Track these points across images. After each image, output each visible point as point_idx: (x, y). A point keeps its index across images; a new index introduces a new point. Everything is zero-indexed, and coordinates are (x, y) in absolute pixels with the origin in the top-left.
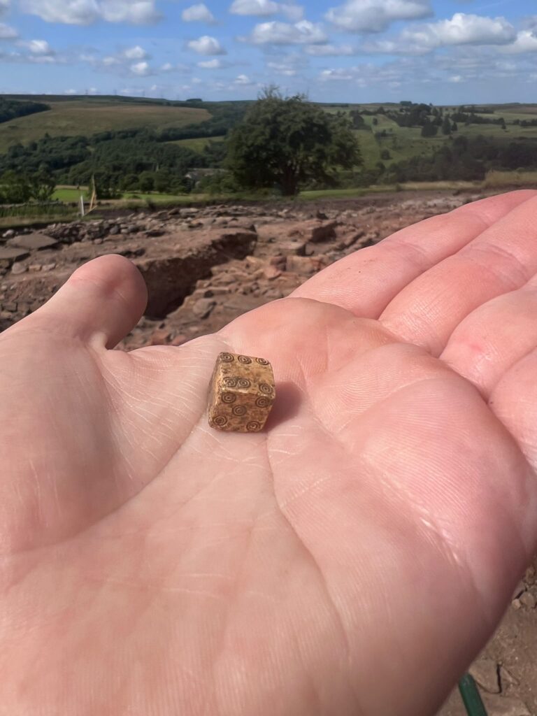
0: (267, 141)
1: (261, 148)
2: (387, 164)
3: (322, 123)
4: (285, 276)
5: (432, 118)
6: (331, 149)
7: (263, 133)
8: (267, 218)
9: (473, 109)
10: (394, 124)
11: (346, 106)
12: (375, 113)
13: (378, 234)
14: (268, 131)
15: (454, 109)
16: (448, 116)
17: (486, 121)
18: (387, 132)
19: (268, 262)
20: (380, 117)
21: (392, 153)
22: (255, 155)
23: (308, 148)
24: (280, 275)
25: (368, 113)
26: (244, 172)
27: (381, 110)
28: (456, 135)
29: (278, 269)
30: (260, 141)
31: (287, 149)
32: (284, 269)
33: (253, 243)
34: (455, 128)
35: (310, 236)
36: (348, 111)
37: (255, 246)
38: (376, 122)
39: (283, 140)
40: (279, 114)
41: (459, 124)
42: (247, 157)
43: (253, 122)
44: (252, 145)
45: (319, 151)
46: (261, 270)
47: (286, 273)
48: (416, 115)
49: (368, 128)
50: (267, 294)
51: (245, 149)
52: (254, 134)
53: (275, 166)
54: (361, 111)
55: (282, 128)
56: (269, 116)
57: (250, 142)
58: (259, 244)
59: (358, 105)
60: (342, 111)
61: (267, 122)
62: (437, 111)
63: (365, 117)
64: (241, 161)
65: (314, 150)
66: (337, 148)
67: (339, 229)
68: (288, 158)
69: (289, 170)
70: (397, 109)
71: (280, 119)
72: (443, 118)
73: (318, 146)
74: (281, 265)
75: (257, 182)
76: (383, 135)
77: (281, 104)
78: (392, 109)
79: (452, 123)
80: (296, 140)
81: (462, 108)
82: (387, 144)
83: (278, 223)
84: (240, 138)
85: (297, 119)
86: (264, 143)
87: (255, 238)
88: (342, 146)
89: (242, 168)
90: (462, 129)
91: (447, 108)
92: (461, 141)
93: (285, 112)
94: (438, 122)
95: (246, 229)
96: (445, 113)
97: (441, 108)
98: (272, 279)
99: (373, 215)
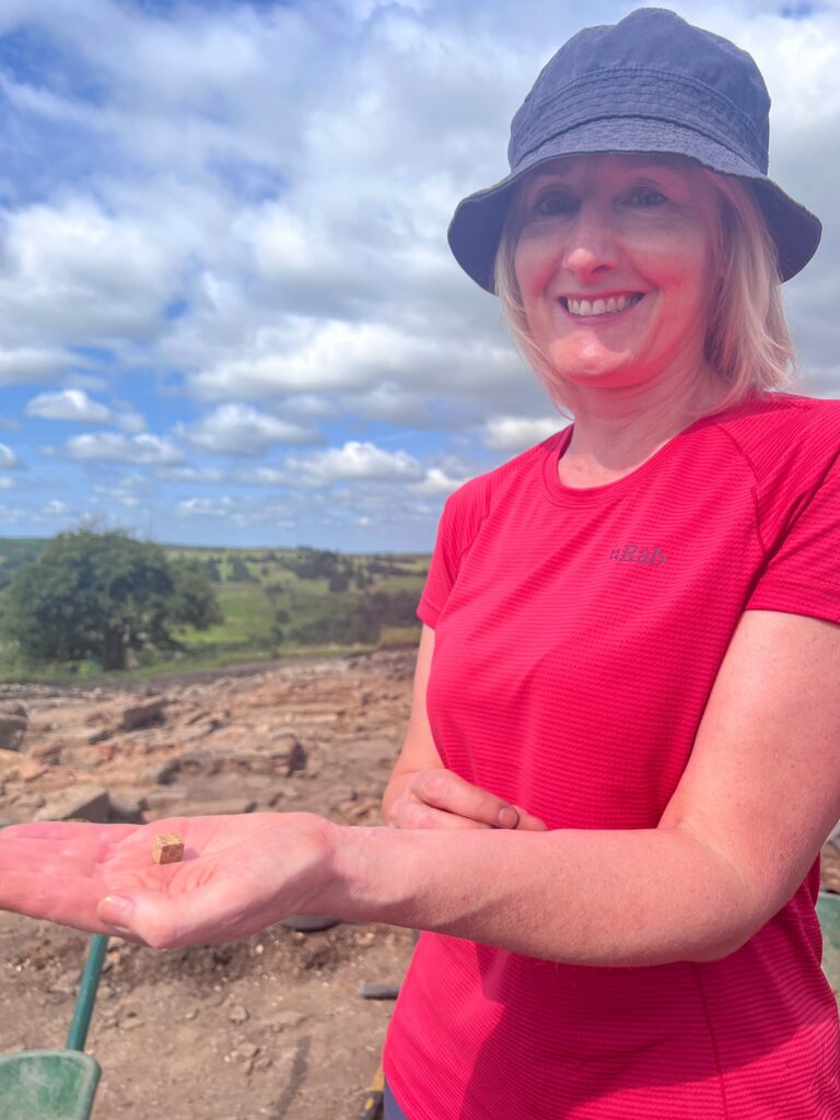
0: (74, 591)
1: (67, 600)
2: (286, 629)
3: (158, 565)
4: (52, 772)
5: (341, 568)
6: (176, 602)
7: (66, 579)
8: (57, 701)
9: (390, 558)
10: (290, 575)
11: (221, 550)
12: (264, 561)
13: (228, 714)
14: (75, 576)
15: (367, 557)
16: (360, 567)
17: (407, 574)
18: (283, 586)
19: (29, 755)
20: (271, 565)
21: (292, 614)
22: (54, 611)
23: (140, 600)
24: (46, 772)
25: (254, 561)
26: (37, 637)
27: (271, 556)
28: (373, 590)
29: (42, 763)
30: (61, 590)
31: (105, 601)
32: (56, 762)
33: (19, 734)
34: (370, 581)
35: (119, 720)
36: (224, 556)
37: (22, 738)
38: (265, 572)
39: (101, 589)
40: (92, 553)
41: (377, 577)
42: (42, 615)
43: (51, 562)
44: (50, 596)
45: (158, 605)
46: (15, 768)
47: (56, 768)
48: (320, 564)
49: (255, 581)
50: (19, 802)
51: (37, 602)
52: (52, 580)
53: (89, 628)
54: (243, 556)
55: (98, 572)
56: (76, 555)
57: (44, 593)
58: (28, 734)
59: (239, 550)
60: (216, 556)
61: (74, 564)
62: (347, 561)
63: (249, 565)
64: (33, 621)
65: (148, 603)
66: (183, 601)
67: (171, 709)
68: (110, 615)
69: (114, 635)
70: (294, 556)
71: (94, 559)
72: (355, 569)
73: (154, 597)
74: (50, 759)
75: (59, 652)
76: (276, 590)
77: (96, 539)
78: (288, 555)
79: (366, 574)
80: (120, 589)
81: (377, 557)
82: (284, 602)
83: (73, 706)
84: (29, 585)
85: (121, 560)
86: (68, 594)
87: (23, 727)
88: (191, 599)
89: (33, 631)
90: (381, 584)
91: (359, 557)
92: (381, 598)
93: (104, 550)
94: (350, 574)
95: (10, 713)
96: (356, 562)
97: (352, 557)
98: (30, 780)
99: (227, 690)
